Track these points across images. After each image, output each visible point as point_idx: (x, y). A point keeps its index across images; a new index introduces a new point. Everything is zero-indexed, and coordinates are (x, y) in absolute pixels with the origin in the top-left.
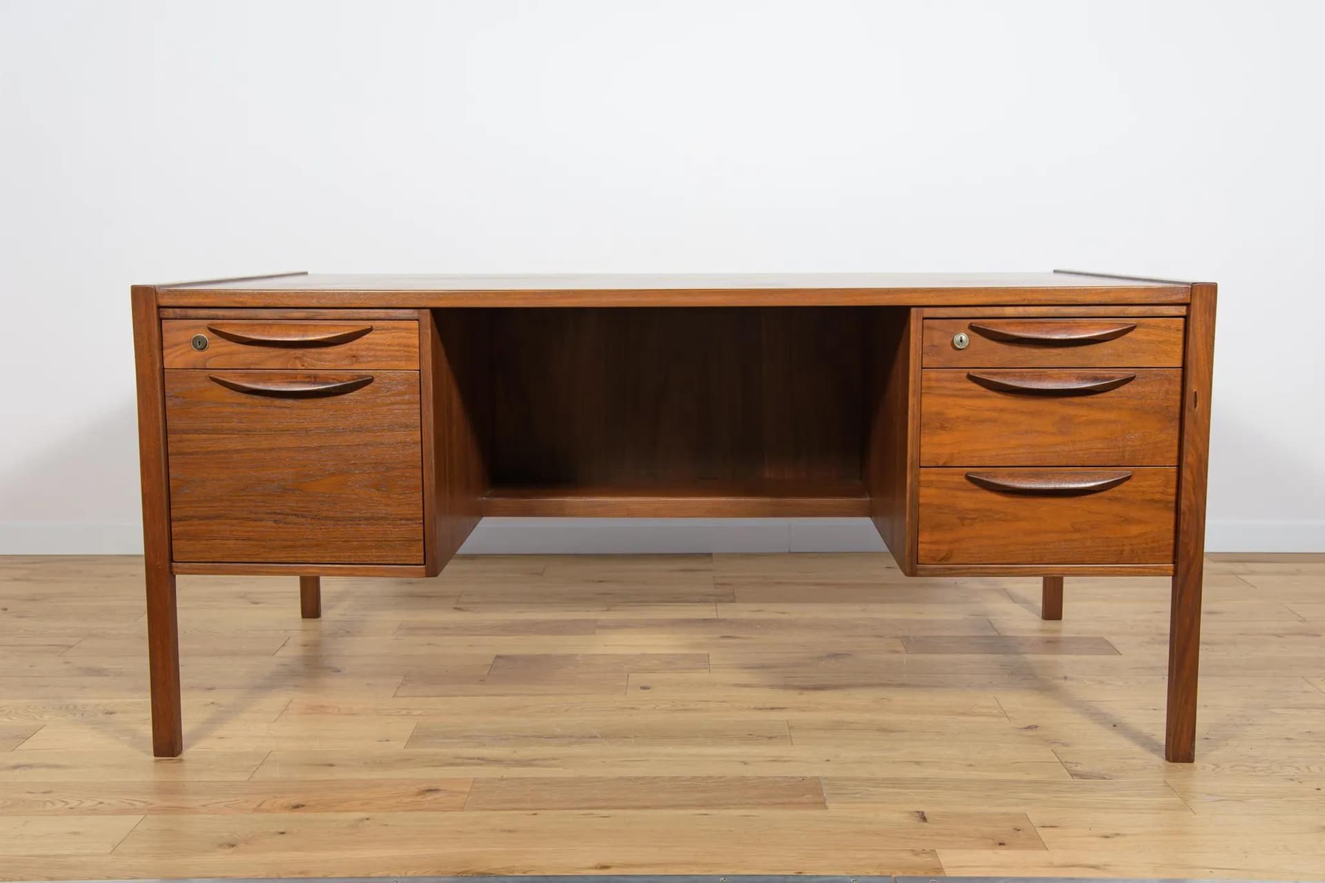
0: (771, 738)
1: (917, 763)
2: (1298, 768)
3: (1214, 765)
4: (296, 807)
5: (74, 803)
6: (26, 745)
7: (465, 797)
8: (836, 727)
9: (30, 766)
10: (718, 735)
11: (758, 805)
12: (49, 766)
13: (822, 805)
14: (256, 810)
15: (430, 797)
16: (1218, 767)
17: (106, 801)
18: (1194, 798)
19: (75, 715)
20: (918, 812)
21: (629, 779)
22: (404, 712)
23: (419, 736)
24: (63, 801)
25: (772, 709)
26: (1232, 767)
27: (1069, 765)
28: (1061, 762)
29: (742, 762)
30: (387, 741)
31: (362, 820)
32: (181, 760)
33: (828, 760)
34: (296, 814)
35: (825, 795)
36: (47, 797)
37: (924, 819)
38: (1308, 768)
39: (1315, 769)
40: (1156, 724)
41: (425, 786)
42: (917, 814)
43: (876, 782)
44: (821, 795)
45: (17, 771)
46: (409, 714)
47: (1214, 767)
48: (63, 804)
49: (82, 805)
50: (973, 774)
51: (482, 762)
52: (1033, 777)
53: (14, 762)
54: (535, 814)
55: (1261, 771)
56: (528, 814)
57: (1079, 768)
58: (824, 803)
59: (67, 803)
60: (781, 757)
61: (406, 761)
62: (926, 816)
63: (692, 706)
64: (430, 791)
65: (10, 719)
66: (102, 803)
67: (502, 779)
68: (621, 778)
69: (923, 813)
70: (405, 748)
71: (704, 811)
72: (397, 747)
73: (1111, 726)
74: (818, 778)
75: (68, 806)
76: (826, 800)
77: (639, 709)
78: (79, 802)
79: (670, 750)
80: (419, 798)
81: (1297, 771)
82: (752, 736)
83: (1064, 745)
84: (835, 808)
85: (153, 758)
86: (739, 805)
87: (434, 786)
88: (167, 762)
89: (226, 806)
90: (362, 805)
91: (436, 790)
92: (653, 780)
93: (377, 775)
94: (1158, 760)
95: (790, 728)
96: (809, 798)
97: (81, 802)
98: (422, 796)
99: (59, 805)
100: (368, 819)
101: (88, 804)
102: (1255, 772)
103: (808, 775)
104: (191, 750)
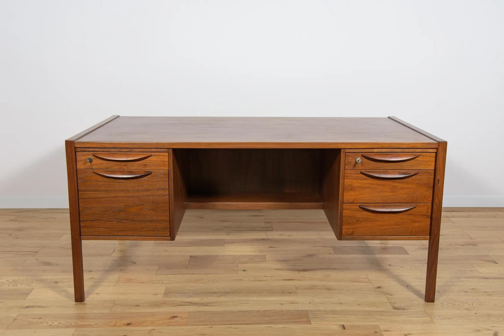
0: (290, 293)
1: (341, 304)
2: (469, 305)
3: (441, 303)
4: (129, 324)
5: (50, 323)
6: (29, 297)
7: (186, 319)
8: (312, 288)
9: (32, 307)
10: (272, 292)
11: (287, 323)
12: (38, 307)
13: (309, 322)
14: (115, 326)
15: (174, 320)
16: (442, 304)
17: (62, 322)
18: (434, 318)
19: (44, 284)
20: (342, 325)
21: (242, 311)
22: (160, 282)
23: (167, 293)
24: (46, 322)
25: (290, 280)
26: (447, 304)
27: (393, 304)
28: (389, 302)
29: (281, 304)
30: (156, 295)
31: (152, 330)
32: (85, 304)
33: (310, 303)
34: (129, 328)
35: (310, 318)
36: (40, 321)
37: (344, 328)
38: (472, 304)
39: (475, 305)
40: (421, 286)
41: (172, 315)
42: (341, 326)
43: (327, 312)
44: (308, 318)
45: (27, 309)
46: (162, 283)
47: (441, 304)
48: (47, 323)
49: (53, 324)
50: (360, 308)
51: (191, 304)
52: (380, 309)
53: (26, 305)
54: (211, 327)
55: (457, 306)
56: (209, 327)
57: (396, 305)
58: (310, 322)
59: (48, 323)
60: (294, 301)
61: (164, 304)
62: (345, 326)
63: (261, 279)
64: (174, 317)
65: (21, 285)
66: (60, 323)
67: (199, 312)
68: (239, 311)
69: (344, 325)
70: (163, 298)
71: (269, 326)
72: (160, 298)
73: (406, 287)
74: (307, 310)
75: (49, 324)
76: (310, 320)
77: (243, 280)
78: (52, 323)
79: (255, 298)
80: (170, 321)
81: (469, 306)
82: (283, 292)
83: (391, 295)
84: (314, 324)
85: (75, 303)
86: (281, 323)
87: (175, 315)
88: (80, 305)
89: (104, 324)
90: (151, 323)
91: (176, 317)
92: (250, 312)
93: (155, 310)
94: (422, 301)
95: (296, 288)
96: (305, 319)
97: (53, 323)
98: (171, 319)
99: (45, 324)
100: (154, 330)
101: (56, 323)
102: (455, 306)
103: (304, 309)
104: (87, 299)
